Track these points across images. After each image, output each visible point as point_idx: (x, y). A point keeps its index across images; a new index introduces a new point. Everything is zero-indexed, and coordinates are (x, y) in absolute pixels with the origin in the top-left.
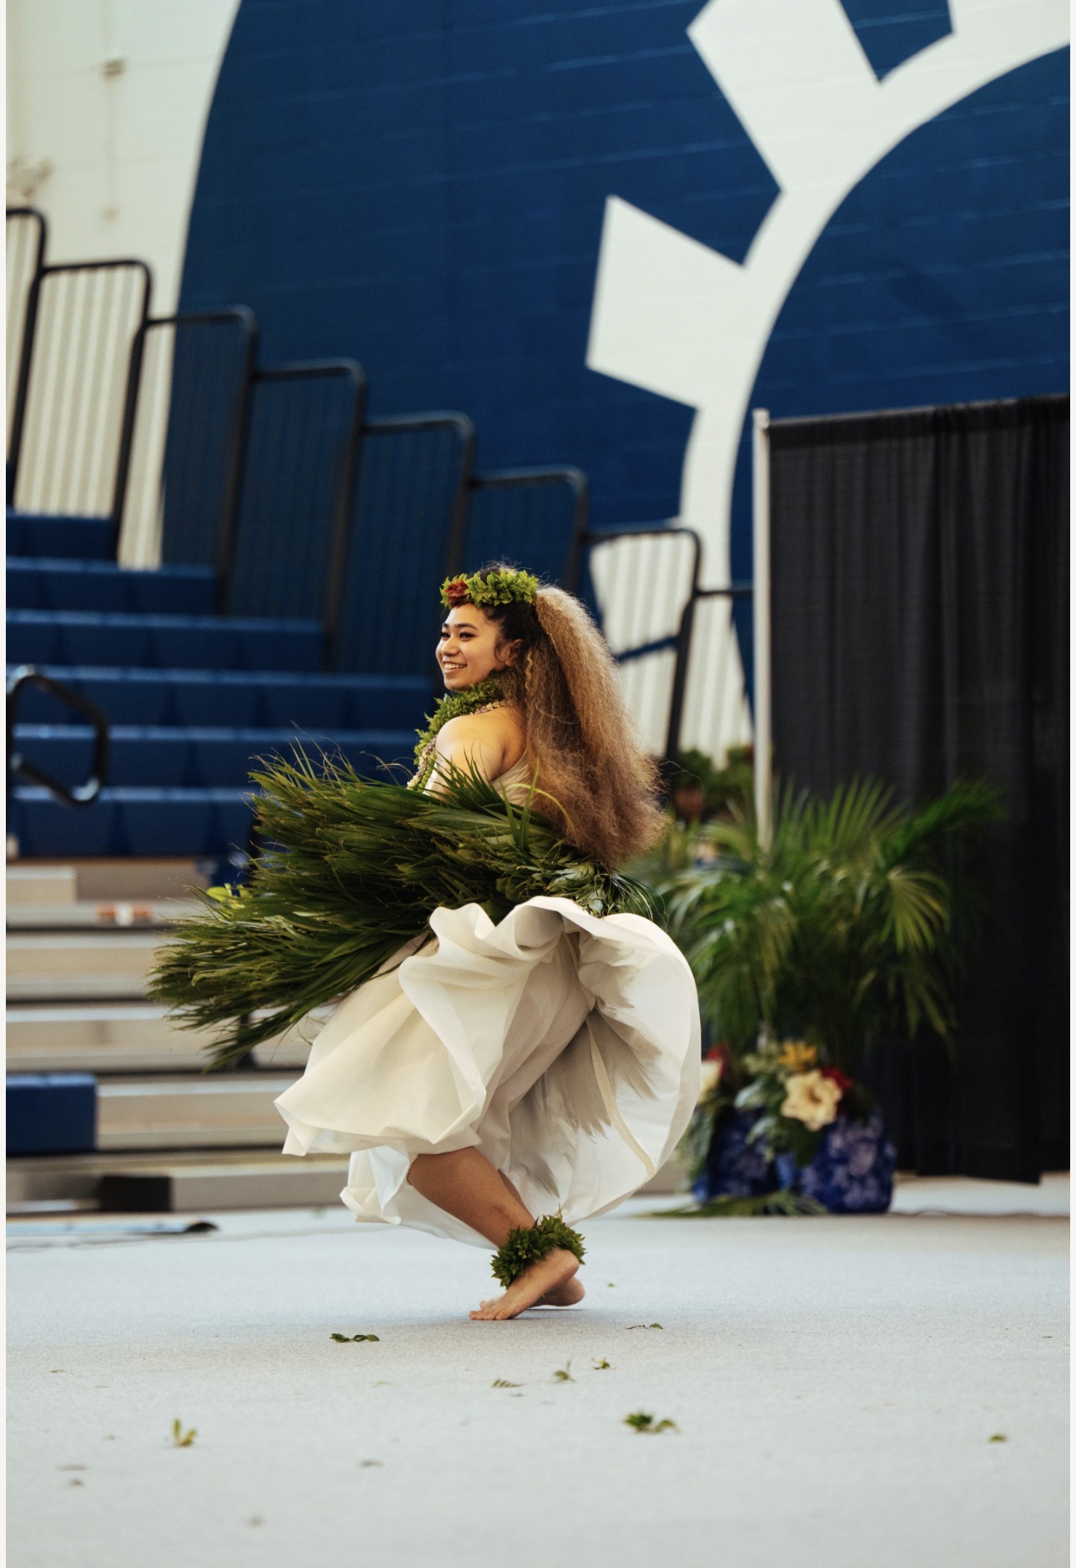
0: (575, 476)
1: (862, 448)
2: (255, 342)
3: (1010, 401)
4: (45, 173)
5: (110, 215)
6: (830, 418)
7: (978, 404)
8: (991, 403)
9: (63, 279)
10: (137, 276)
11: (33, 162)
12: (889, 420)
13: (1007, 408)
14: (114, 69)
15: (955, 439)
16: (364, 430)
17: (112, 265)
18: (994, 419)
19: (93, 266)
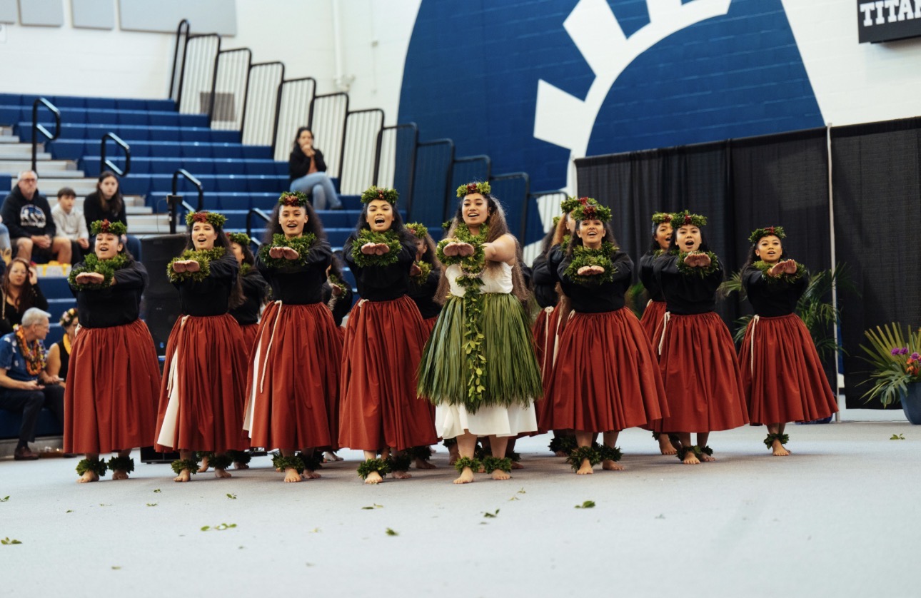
0: (525, 175)
1: (606, 166)
2: (418, 133)
3: (655, 149)
4: (353, 79)
5: (375, 92)
6: (595, 156)
7: (644, 151)
8: (649, 150)
9: (355, 115)
10: (379, 114)
11: (349, 76)
12: (615, 157)
13: (654, 152)
14: (375, 44)
15: (637, 163)
16: (454, 161)
17: (371, 110)
18: (650, 156)
19: (365, 111)
